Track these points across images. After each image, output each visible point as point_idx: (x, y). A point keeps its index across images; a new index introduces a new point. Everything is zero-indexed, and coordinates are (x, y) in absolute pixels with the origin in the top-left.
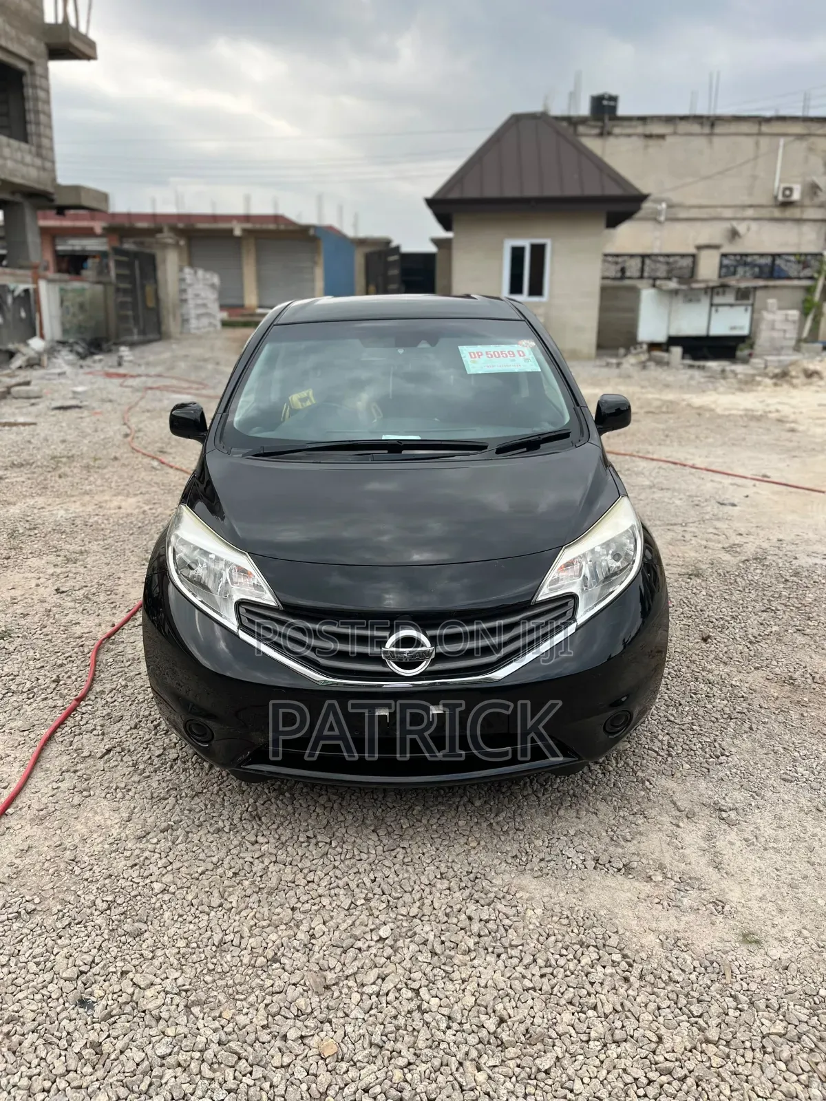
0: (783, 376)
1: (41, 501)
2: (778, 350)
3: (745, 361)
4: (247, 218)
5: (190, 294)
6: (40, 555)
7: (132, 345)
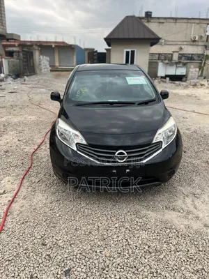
0: (195, 85)
1: (10, 117)
2: (194, 79)
3: (185, 81)
4: (56, 42)
5: (42, 63)
6: (12, 131)
7: (27, 76)
